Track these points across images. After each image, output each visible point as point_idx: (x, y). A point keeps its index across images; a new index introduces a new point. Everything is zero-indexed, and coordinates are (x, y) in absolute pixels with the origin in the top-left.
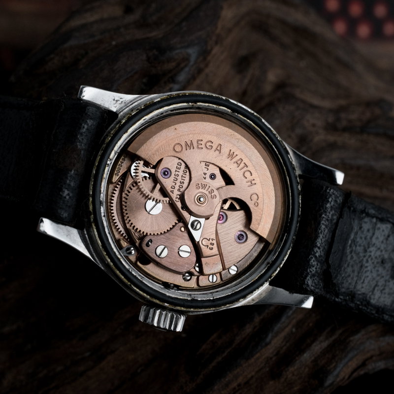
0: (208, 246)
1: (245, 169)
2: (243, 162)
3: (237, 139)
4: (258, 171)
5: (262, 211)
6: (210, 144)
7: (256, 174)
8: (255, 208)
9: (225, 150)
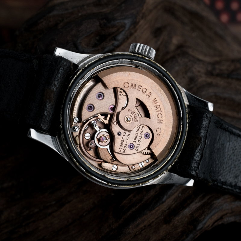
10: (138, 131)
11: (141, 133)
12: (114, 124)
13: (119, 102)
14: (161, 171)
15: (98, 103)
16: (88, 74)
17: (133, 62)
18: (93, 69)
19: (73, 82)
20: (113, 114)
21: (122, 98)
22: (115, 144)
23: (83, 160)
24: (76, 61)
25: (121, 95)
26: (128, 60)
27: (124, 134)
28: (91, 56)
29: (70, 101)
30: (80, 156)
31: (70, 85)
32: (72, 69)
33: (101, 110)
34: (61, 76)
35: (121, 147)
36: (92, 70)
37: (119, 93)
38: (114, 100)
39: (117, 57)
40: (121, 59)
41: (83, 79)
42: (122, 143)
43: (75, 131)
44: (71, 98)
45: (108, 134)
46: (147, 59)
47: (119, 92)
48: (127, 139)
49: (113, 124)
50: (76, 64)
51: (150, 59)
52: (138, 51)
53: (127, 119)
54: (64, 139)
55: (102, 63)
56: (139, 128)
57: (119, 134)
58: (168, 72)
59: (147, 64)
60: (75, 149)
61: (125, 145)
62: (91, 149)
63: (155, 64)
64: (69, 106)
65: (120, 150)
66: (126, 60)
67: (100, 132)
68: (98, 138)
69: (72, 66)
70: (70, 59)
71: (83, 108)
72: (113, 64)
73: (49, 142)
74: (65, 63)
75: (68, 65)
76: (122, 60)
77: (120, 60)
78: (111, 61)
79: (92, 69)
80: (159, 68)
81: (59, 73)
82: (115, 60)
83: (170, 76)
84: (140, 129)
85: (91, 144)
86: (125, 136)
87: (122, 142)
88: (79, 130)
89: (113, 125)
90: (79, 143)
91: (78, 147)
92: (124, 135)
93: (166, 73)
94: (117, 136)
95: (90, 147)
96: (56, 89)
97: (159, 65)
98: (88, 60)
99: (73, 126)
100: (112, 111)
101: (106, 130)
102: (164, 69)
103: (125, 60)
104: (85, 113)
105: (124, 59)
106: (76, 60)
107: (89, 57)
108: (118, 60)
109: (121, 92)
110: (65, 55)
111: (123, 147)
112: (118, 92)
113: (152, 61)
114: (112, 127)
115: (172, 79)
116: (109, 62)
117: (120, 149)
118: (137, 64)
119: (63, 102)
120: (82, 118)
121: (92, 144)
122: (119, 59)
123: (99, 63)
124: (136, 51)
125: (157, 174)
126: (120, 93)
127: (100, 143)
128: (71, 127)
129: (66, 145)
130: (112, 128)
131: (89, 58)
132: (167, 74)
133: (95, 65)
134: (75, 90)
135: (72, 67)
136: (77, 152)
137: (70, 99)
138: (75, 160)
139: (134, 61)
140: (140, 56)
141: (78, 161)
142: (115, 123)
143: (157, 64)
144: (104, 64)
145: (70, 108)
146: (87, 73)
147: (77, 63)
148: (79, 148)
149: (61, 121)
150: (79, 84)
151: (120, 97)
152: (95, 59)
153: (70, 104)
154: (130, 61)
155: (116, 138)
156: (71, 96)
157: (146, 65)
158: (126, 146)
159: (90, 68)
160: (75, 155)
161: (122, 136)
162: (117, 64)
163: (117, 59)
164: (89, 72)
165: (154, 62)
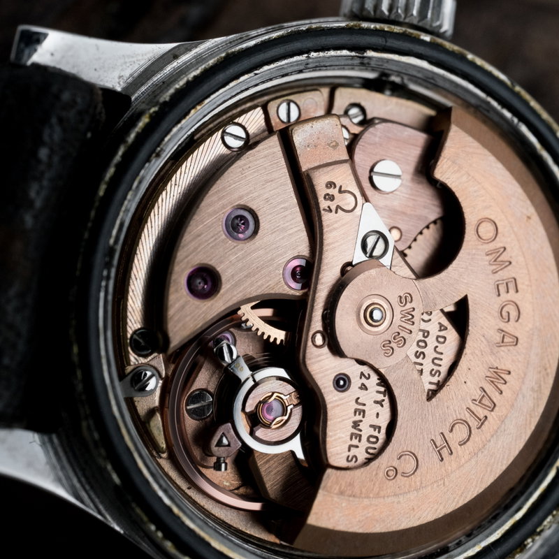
0: (340, 191)
1: (474, 423)
2: (486, 413)
3: (540, 386)
4: (473, 461)
5: (377, 496)
6: (514, 314)
7: (467, 457)
8: (381, 474)
9: (506, 359)
10: (420, 360)
11: (436, 368)
12: (313, 342)
13: (326, 242)
14: (535, 519)
15: (233, 258)
16: (176, 134)
17: (370, 58)
18: (198, 107)
19: (112, 178)
20: (306, 295)
21: (336, 226)
22: (330, 432)
23: (192, 526)
24: (114, 80)
25: (330, 211)
26: (345, 52)
27: (364, 380)
28: (182, 49)
29: (108, 265)
30: (176, 510)
31: (101, 193)
32: (103, 116)
33: (252, 284)
34: (50, 157)
35: (355, 442)
36: (193, 112)
37: (324, 204)
38: (303, 235)
39: (297, 45)
40: (316, 51)
41: (158, 155)
42: (356, 425)
43: (143, 389)
44: (111, 251)
45: (290, 388)
46: (427, 38)
47: (321, 199)
48: (376, 402)
49: (310, 343)
50: (119, 89)
51: (439, 41)
52: (375, 10)
53: (371, 313)
54: (95, 443)
55: (237, 77)
56: (422, 344)
57: (342, 382)
58: (518, 88)
59: (431, 62)
60: (150, 479)
61: (372, 432)
62: (223, 465)
63: (463, 58)
64: (107, 287)
65: (351, 454)
66: (339, 53)
67: (256, 384)
68: (248, 409)
69: (100, 105)
70: (89, 75)
71: (172, 289)
72: (283, 76)
73: (30, 465)
74: (66, 96)
75: (79, 100)
76: (321, 54)
77: (313, 54)
78: (272, 66)
79: (194, 107)
80: (479, 76)
81: (43, 143)
82: (292, 56)
83: (526, 103)
84: (429, 351)
85: (220, 444)
86: (366, 389)
87: (358, 418)
88: (161, 382)
89: (311, 350)
90: (164, 446)
91: (161, 457)
92: (363, 387)
93: (511, 91)
94: (331, 396)
95: (217, 454)
96: (35, 217)
97: (479, 62)
98: (169, 69)
99: (129, 369)
100: (298, 286)
101: (281, 372)
102: (502, 77)
103: (332, 53)
104: (183, 307)
105: (328, 49)
106: (116, 74)
107: (174, 55)
108: (303, 57)
109: (332, 198)
110: (63, 57)
111: (364, 438)
112: (316, 198)
113: (448, 45)
114: (308, 355)
115: (538, 116)
116: (266, 68)
117: (354, 451)
118: (386, 66)
119: (78, 273)
120: (171, 334)
121: (225, 441)
122: (308, 52)
123: (221, 77)
124: (382, 12)
125: (518, 536)
126: (328, 203)
127: (260, 433)
128: (122, 376)
129: (109, 467)
130: (308, 362)
131: (176, 57)
132: (517, 95)
133: (205, 88)
134: (127, 211)
135: (99, 109)
136: (161, 494)
137: (105, 255)
138: (158, 529)
139: (370, 53)
140: (397, 29)
141: (170, 535)
142: (319, 340)
143: (470, 56)
144: (242, 79)
145: (110, 297)
146: (175, 130)
147: (123, 85)
148: (166, 465)
149: (76, 359)
150: (140, 182)
151: (327, 218)
152: (199, 59)
153: (108, 278)
154: (353, 54)
155: (329, 406)
156: (112, 241)
157: (424, 64)
158: (376, 434)
159: (183, 105)
160: (157, 507)
161: (354, 390)
162: (300, 71)
163: (300, 53)
164: (179, 122)
165: (456, 48)
